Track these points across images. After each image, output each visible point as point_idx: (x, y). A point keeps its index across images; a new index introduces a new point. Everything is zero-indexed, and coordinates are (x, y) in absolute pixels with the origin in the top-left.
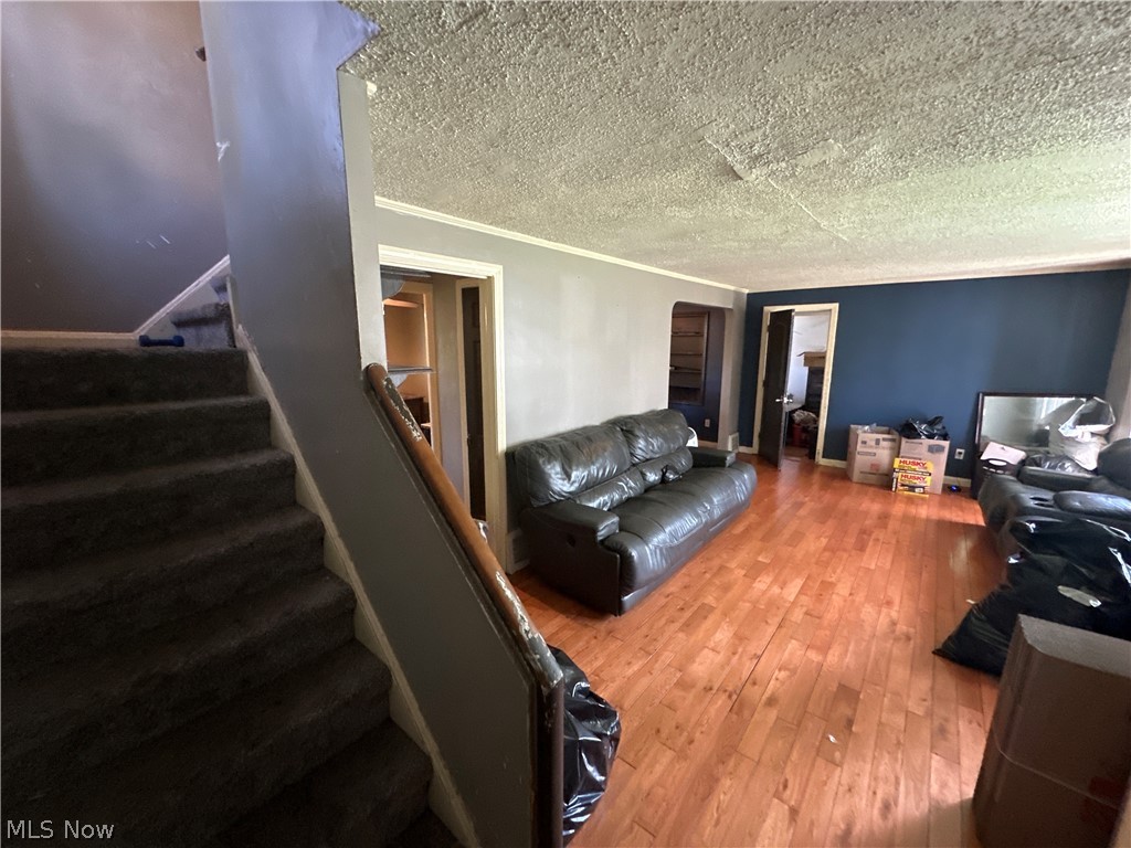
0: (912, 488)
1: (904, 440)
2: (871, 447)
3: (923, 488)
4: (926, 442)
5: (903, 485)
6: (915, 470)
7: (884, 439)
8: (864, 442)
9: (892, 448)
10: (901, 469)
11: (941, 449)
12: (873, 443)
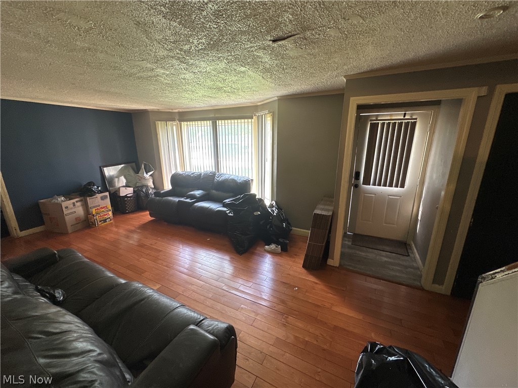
0: (105, 221)
1: (88, 199)
2: (72, 209)
3: (109, 218)
4: (99, 196)
5: (100, 221)
6: (103, 211)
7: (77, 202)
8: (67, 208)
9: (82, 205)
10: (97, 213)
11: (106, 197)
12: (72, 206)
